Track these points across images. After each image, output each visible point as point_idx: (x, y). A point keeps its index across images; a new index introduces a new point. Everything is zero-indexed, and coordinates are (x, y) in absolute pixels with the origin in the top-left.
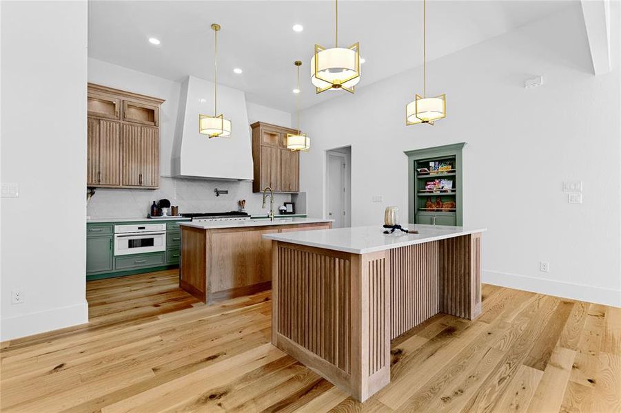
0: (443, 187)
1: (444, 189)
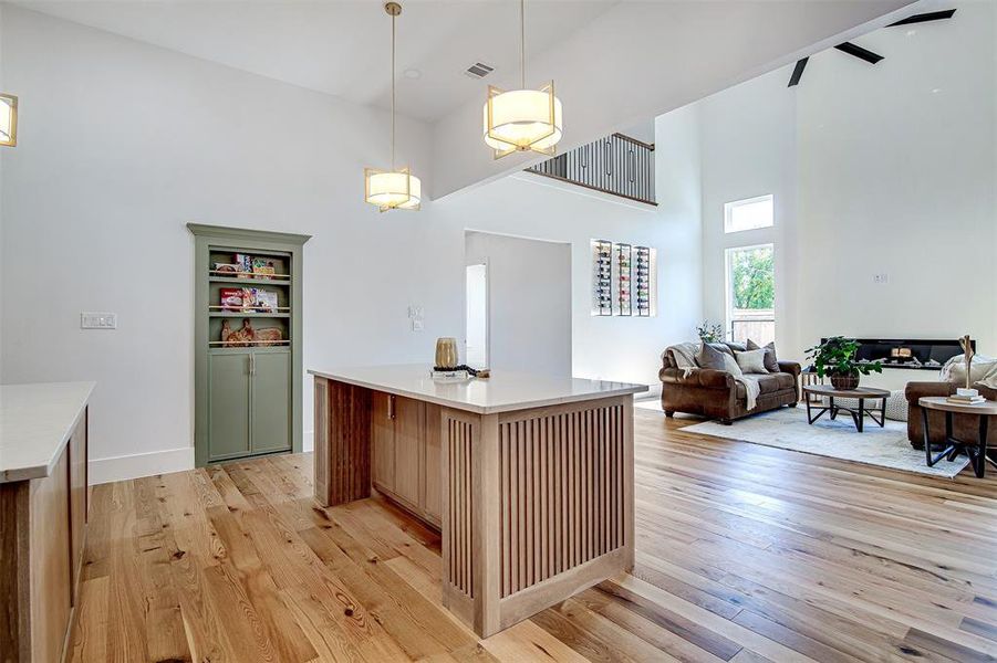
0: (261, 304)
1: (263, 307)
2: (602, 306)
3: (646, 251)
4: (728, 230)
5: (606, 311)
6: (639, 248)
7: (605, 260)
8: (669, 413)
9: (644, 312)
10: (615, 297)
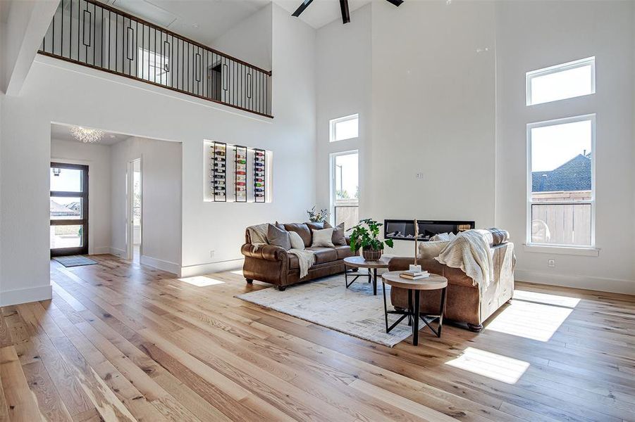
2: (216, 194)
3: (263, 153)
4: (332, 140)
5: (220, 198)
6: (256, 149)
7: (219, 157)
8: (249, 281)
9: (258, 199)
10: (230, 187)
